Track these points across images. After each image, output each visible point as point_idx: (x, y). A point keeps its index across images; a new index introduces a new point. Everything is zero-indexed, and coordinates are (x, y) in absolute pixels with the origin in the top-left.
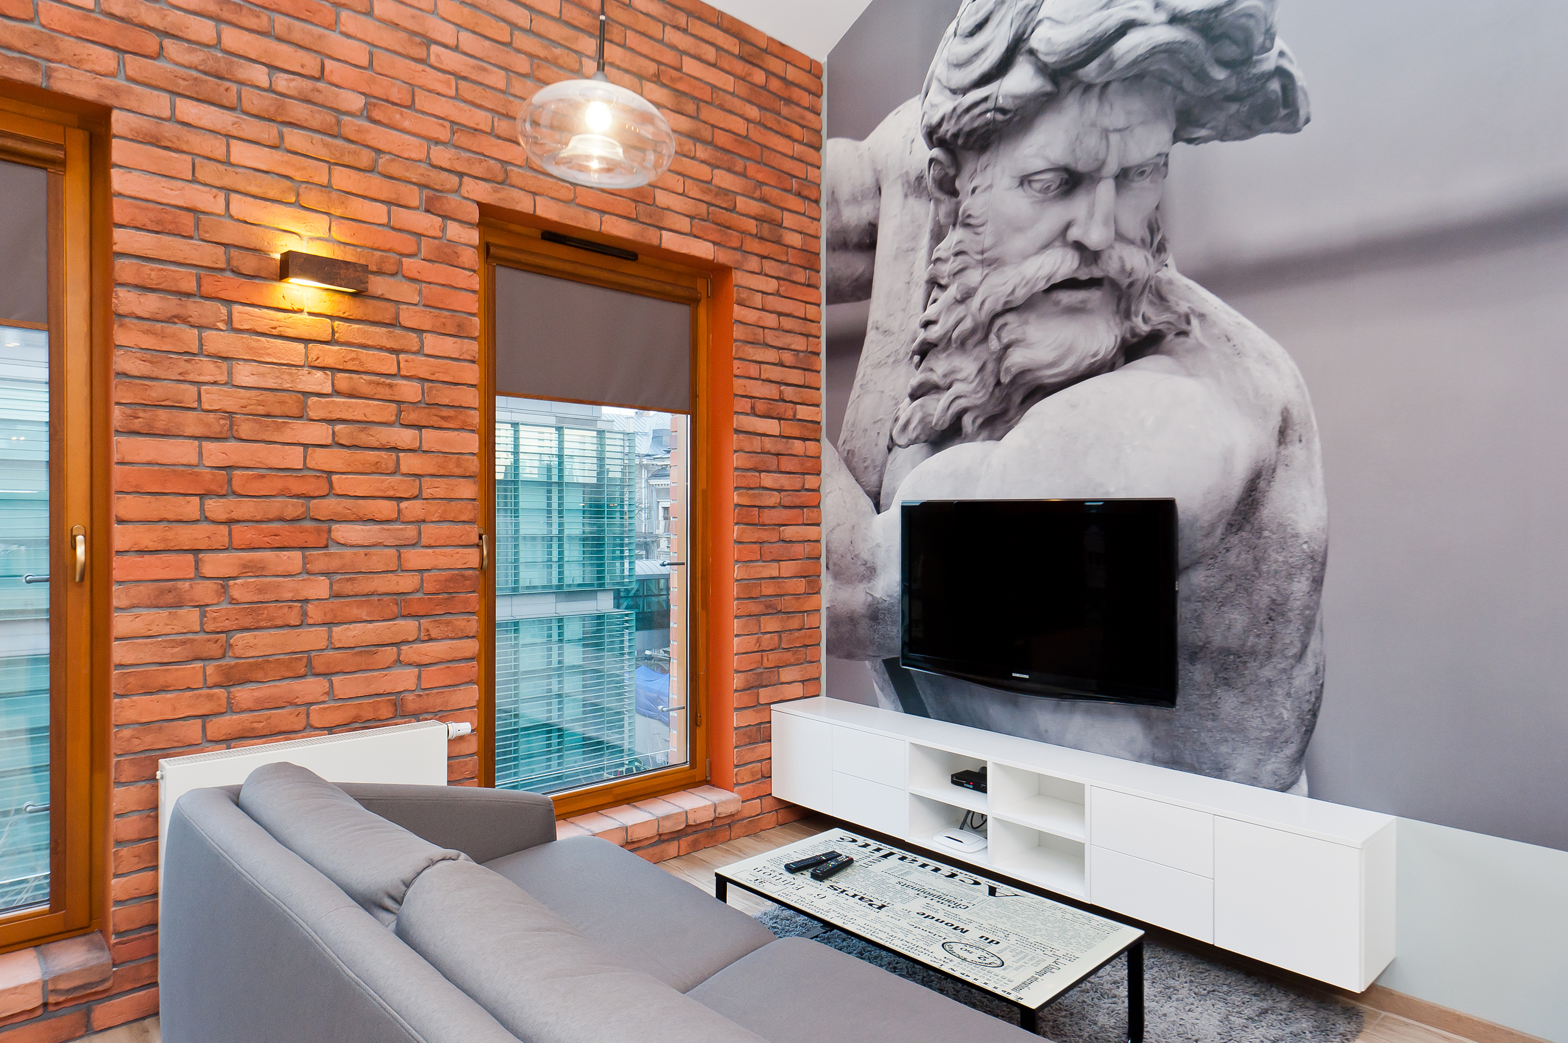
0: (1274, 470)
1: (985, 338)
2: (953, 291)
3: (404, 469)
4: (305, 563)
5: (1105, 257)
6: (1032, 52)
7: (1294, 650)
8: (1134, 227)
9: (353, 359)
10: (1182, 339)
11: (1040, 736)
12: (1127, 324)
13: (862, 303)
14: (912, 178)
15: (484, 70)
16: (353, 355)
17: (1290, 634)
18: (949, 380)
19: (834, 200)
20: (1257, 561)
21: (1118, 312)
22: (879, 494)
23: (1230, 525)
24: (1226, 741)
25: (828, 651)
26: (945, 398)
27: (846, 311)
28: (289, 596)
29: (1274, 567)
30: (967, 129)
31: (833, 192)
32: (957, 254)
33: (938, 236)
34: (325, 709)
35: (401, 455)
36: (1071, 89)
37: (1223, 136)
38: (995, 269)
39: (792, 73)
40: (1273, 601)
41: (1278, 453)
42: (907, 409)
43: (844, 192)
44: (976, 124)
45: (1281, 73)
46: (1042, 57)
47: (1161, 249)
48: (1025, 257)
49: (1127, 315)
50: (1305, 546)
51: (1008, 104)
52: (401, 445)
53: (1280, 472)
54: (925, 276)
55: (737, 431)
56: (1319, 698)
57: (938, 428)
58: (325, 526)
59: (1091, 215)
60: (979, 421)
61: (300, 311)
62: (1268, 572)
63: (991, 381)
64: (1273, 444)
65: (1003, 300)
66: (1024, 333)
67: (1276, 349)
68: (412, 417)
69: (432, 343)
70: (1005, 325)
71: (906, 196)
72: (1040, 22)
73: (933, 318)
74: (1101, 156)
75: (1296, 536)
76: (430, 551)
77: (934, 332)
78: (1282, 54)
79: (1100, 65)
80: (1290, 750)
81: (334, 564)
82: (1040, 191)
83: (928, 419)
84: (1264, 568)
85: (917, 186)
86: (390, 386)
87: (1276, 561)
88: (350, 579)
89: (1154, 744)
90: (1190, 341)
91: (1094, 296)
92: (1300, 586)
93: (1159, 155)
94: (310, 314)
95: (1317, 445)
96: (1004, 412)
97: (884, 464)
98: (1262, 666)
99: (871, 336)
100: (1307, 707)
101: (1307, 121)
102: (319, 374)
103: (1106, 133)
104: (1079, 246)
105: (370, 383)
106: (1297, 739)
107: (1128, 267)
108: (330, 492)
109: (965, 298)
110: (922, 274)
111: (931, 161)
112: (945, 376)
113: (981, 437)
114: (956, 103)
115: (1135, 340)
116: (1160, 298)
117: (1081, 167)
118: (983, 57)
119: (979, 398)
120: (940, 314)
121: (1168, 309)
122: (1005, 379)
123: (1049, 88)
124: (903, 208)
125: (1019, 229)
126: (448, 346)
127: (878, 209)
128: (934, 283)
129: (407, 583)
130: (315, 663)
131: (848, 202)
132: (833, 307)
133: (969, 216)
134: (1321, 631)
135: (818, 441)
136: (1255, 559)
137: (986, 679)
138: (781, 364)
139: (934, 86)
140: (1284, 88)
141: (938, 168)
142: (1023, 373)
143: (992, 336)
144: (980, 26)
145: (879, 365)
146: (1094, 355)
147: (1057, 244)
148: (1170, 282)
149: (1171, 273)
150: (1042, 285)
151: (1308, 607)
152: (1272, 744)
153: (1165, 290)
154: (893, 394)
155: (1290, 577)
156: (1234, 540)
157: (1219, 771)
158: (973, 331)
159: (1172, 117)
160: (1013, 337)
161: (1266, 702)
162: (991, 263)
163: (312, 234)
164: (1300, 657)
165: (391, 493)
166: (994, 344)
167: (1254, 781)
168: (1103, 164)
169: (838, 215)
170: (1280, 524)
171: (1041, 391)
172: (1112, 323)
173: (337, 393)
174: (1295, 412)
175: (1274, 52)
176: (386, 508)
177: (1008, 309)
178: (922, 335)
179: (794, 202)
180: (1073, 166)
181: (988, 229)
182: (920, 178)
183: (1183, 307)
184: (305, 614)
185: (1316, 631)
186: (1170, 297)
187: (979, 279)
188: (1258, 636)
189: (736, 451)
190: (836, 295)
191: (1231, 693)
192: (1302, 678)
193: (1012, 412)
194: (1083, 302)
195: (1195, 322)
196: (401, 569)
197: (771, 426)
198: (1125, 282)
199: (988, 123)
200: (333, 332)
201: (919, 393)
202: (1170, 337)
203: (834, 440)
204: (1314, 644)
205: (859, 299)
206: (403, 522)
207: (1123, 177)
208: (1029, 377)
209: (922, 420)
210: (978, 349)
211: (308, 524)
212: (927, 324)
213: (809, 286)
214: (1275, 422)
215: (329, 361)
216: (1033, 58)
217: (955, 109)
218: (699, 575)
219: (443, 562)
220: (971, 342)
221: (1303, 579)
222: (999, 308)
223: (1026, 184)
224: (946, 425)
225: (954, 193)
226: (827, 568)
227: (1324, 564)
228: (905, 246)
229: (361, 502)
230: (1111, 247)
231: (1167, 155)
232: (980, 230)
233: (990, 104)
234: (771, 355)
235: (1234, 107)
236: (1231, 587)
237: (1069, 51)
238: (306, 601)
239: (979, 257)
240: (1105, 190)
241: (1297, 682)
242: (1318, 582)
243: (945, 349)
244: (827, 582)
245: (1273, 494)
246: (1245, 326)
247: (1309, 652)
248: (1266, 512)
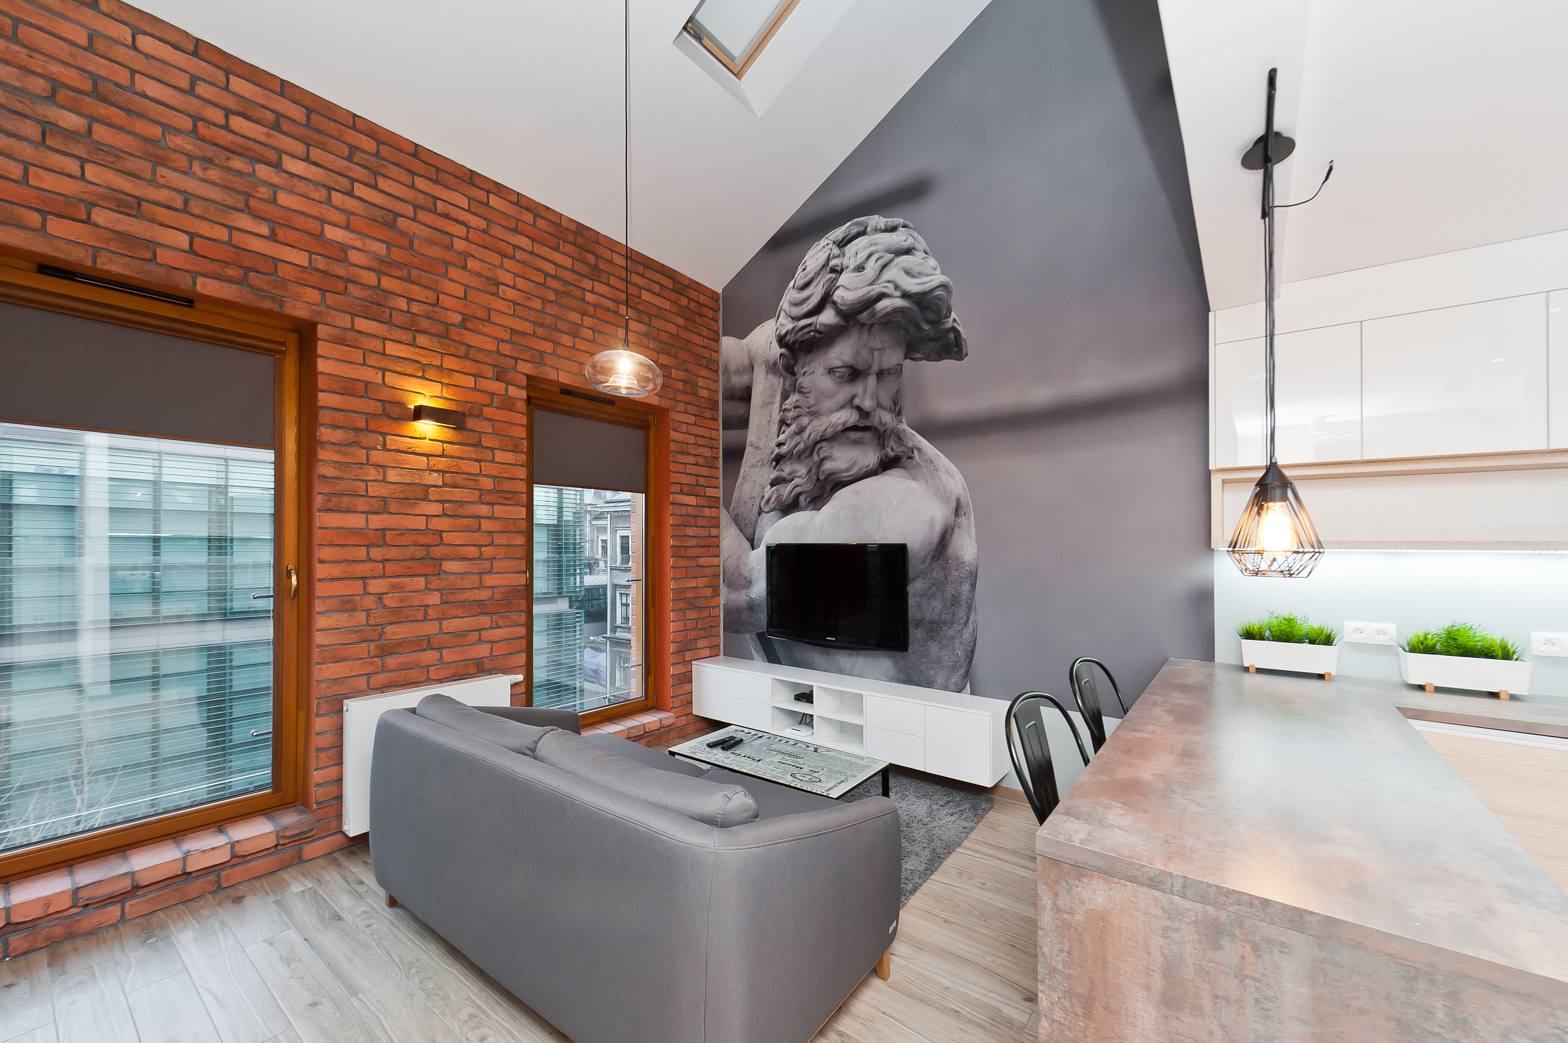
0: (953, 529)
1: (811, 455)
2: (793, 427)
3: (483, 528)
4: (426, 584)
5: (872, 415)
6: (834, 303)
7: (963, 620)
8: (886, 401)
9: (454, 466)
10: (910, 461)
11: (841, 671)
12: (883, 452)
13: (743, 430)
14: (771, 363)
15: (530, 299)
16: (455, 463)
17: (961, 613)
18: (792, 476)
19: (726, 370)
20: (946, 576)
21: (879, 445)
22: (754, 539)
23: (934, 557)
24: (932, 668)
25: (724, 630)
26: (790, 487)
27: (734, 435)
28: (417, 603)
29: (954, 578)
30: (800, 340)
31: (726, 367)
32: (796, 407)
33: (785, 396)
34: (438, 669)
35: (482, 520)
36: (854, 325)
37: (928, 359)
38: (816, 417)
39: (702, 299)
40: (954, 596)
41: (955, 521)
42: (768, 491)
43: (733, 367)
44: (805, 338)
45: (954, 329)
46: (839, 306)
47: (899, 414)
48: (832, 412)
49: (883, 447)
50: (968, 568)
51: (823, 329)
52: (482, 514)
53: (956, 531)
54: (778, 419)
55: (672, 503)
56: (975, 644)
57: (786, 503)
58: (438, 562)
59: (865, 392)
60: (808, 500)
61: (425, 438)
62: (951, 581)
63: (814, 478)
64: (953, 516)
65: (820, 434)
66: (831, 453)
67: (953, 469)
68: (488, 498)
69: (500, 456)
70: (821, 448)
71: (767, 373)
72: (838, 287)
73: (783, 442)
74: (870, 362)
75: (963, 563)
76: (498, 576)
77: (784, 449)
78: (954, 320)
79: (868, 314)
80: (962, 671)
81: (444, 584)
82: (839, 377)
83: (781, 497)
84: (949, 579)
85: (772, 368)
86: (476, 480)
87: (955, 575)
88: (452, 593)
89: (898, 672)
90: (914, 462)
91: (867, 435)
92: (966, 588)
93: (898, 364)
94: (430, 440)
95: (972, 518)
96: (822, 495)
97: (756, 522)
98: (949, 629)
99: (748, 449)
100: (969, 649)
101: (966, 355)
102: (435, 474)
103: (872, 350)
104: (859, 409)
105: (464, 479)
106: (965, 665)
107: (884, 421)
108: (441, 542)
109: (800, 431)
110: (776, 416)
111: (781, 355)
112: (790, 474)
113: (809, 508)
114: (794, 325)
115: (887, 460)
116: (899, 438)
117: (860, 367)
118: (809, 302)
119: (808, 487)
120: (787, 440)
121: (903, 445)
122: (822, 478)
123: (843, 323)
124: (766, 379)
125: (829, 397)
126: (509, 457)
127: (752, 379)
128: (783, 423)
129: (485, 595)
130: (432, 641)
131: (735, 373)
132: (727, 431)
133: (802, 387)
134: (976, 610)
135: (718, 508)
136: (945, 574)
137: (811, 641)
138: (697, 464)
139: (782, 314)
140: (956, 337)
141: (785, 359)
142: (832, 474)
143: (815, 453)
144: (806, 285)
145: (754, 466)
146: (867, 467)
147: (848, 406)
148: (904, 431)
149: (904, 426)
150: (840, 428)
151: (969, 599)
152: (953, 669)
153: (901, 435)
154: (761, 483)
155: (961, 583)
156: (935, 565)
157: (929, 684)
158: (804, 450)
159: (904, 346)
160: (826, 455)
161: (951, 648)
162: (815, 414)
163: (431, 394)
164: (966, 624)
165: (476, 543)
166: (816, 458)
167: (945, 688)
168: (871, 366)
169: (728, 380)
170: (956, 557)
171: (841, 484)
172: (876, 450)
173: (445, 485)
174: (962, 500)
175: (951, 319)
176: (473, 551)
177: (823, 440)
178: (777, 451)
179: (704, 372)
180: (855, 366)
181: (812, 395)
182: (775, 364)
183: (910, 444)
184: (426, 614)
185: (973, 610)
186: (904, 439)
187: (808, 422)
188: (947, 613)
189: (671, 515)
190: (727, 425)
191: (935, 644)
192: (967, 635)
193: (826, 495)
194: (860, 438)
195: (916, 452)
196: (481, 586)
197: (692, 500)
198: (882, 429)
199: (812, 338)
200: (444, 450)
201: (776, 483)
202: (904, 459)
203: (727, 508)
204: (972, 618)
205: (741, 428)
206: (483, 559)
207: (881, 374)
208: (834, 477)
209: (777, 498)
210: (807, 460)
211: (429, 562)
212: (779, 445)
213: (713, 419)
214: (953, 505)
215: (441, 467)
216: (834, 306)
217: (794, 328)
218: (650, 587)
219: (505, 582)
220: (803, 456)
221: (967, 584)
222: (818, 438)
223: (832, 372)
224: (790, 501)
225: (793, 374)
226: (724, 581)
227: (976, 577)
228: (767, 401)
229: (460, 548)
230: (875, 410)
231: (902, 365)
232: (808, 395)
233: (812, 328)
234: (691, 459)
235: (933, 345)
236: (934, 589)
237: (853, 304)
238: (427, 606)
239: (808, 410)
240: (872, 380)
241: (964, 637)
242: (973, 586)
243: (789, 460)
244: (723, 590)
245: (953, 542)
246: (939, 456)
247: (970, 621)
248: (950, 551)
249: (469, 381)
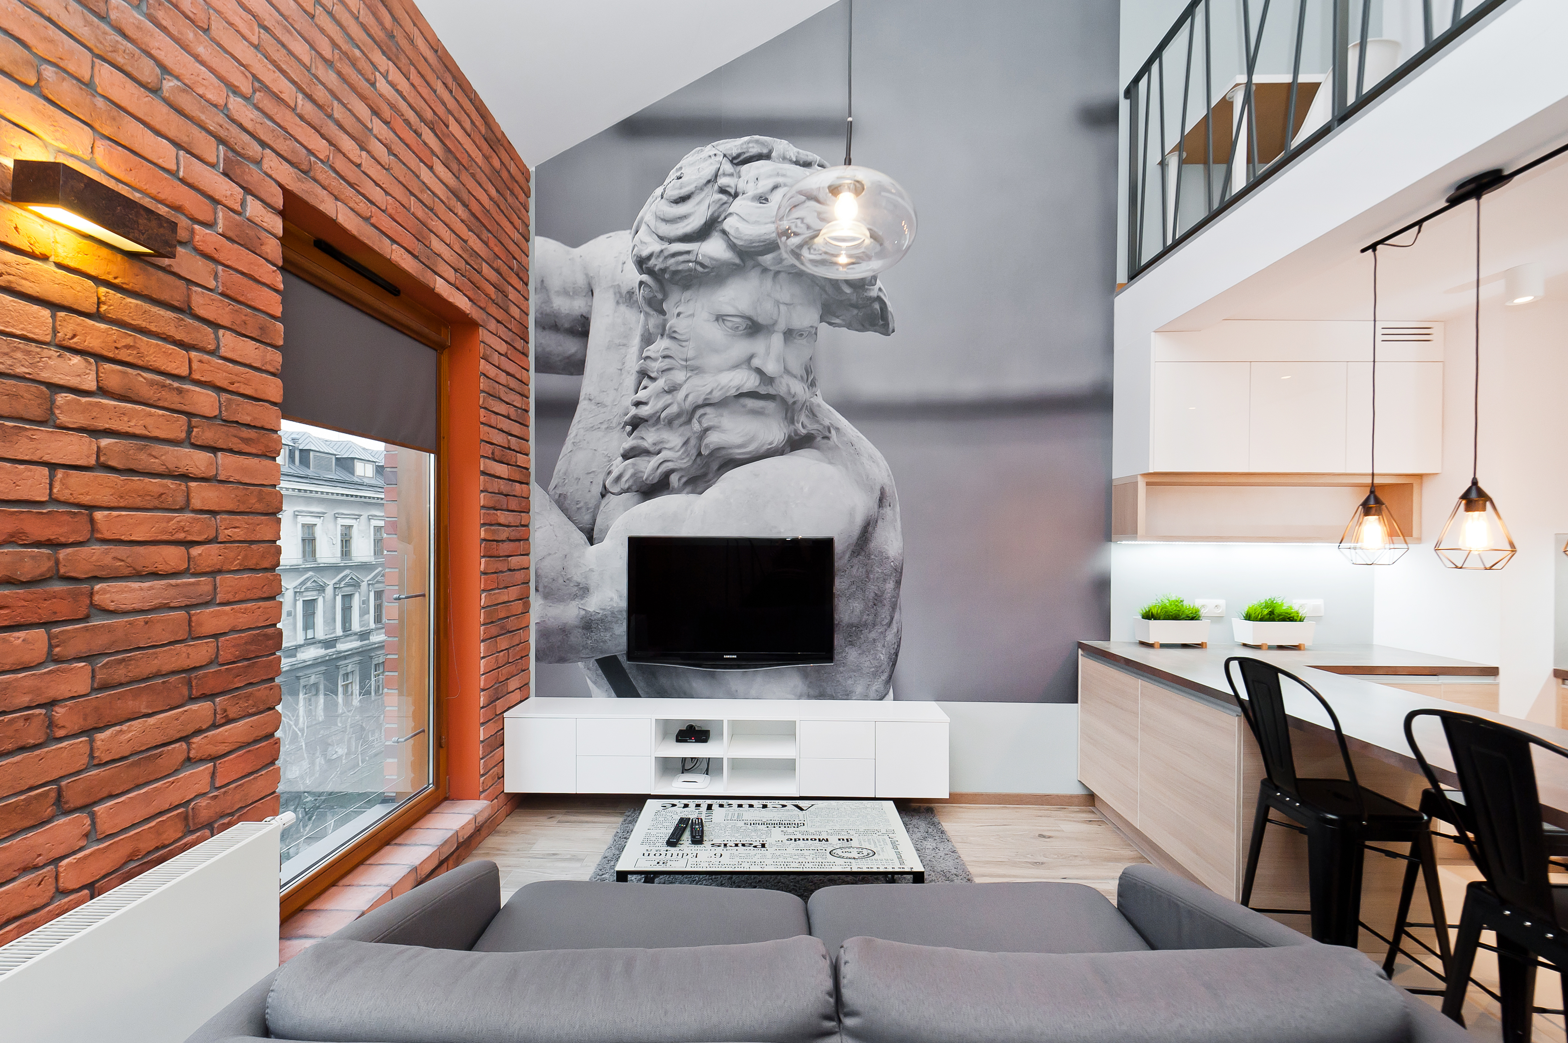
0: (877, 522)
1: (689, 421)
2: (661, 383)
3: (196, 503)
4: (51, 647)
5: (777, 381)
6: (724, 232)
7: (886, 621)
8: (796, 367)
9: (128, 347)
10: (826, 441)
11: (732, 695)
12: (792, 427)
13: (575, 377)
14: (624, 291)
16: (129, 341)
17: (885, 613)
18: (658, 448)
19: (543, 286)
20: (868, 572)
21: (786, 418)
22: (593, 530)
23: (853, 552)
24: (851, 677)
26: (654, 461)
28: (25, 700)
29: (877, 575)
30: (673, 268)
31: (542, 281)
32: (665, 357)
33: (648, 340)
34: (83, 858)
35: (193, 484)
36: (754, 267)
37: (849, 326)
38: (697, 374)
40: (876, 594)
41: (879, 512)
42: (619, 465)
43: (555, 283)
44: (680, 267)
45: (879, 299)
46: (731, 237)
47: (813, 384)
48: (721, 371)
49: (792, 421)
50: (892, 564)
51: (707, 262)
52: (194, 471)
53: (879, 523)
54: (637, 368)
56: (899, 646)
57: (648, 482)
58: (85, 586)
59: (768, 353)
60: (684, 480)
61: (44, 258)
62: (874, 579)
63: (694, 452)
64: (876, 506)
65: (703, 397)
66: (720, 422)
67: (878, 454)
68: (206, 434)
69: (229, 343)
70: (705, 414)
71: (618, 303)
72: (730, 214)
73: (644, 400)
74: (775, 317)
75: (888, 558)
76: (227, 608)
77: (644, 411)
78: (880, 289)
79: (774, 258)
80: (884, 677)
81: (99, 643)
82: (731, 329)
83: (640, 475)
84: (871, 576)
85: (628, 298)
86: (180, 391)
87: (877, 572)
88: (123, 660)
89: (809, 687)
90: (831, 443)
91: (770, 406)
92: (890, 585)
93: (812, 327)
94: (59, 266)
95: (898, 509)
96: (705, 475)
97: (597, 507)
98: (870, 632)
99: (582, 405)
100: (893, 651)
101: (893, 331)
102: (76, 360)
103: (777, 303)
104: (759, 371)
105: (152, 383)
106: (888, 670)
107: (793, 391)
108: (95, 537)
109: (672, 390)
110: (633, 365)
111: (641, 283)
112: (655, 444)
113: (685, 491)
114: (663, 247)
115: (797, 438)
116: (813, 414)
117: (761, 320)
118: (686, 222)
119: (684, 463)
120: (650, 398)
121: (818, 422)
122: (705, 452)
123: (737, 261)
124: (615, 312)
125: (716, 351)
126: (249, 350)
127: (591, 306)
128: (643, 374)
129: (200, 652)
130: (67, 795)
131: (558, 293)
133: (675, 332)
134: (900, 609)
136: (867, 571)
138: (508, 417)
139: (643, 228)
140: (881, 309)
141: (648, 290)
142: (719, 449)
143: (695, 421)
144: (682, 199)
145: (592, 428)
146: (770, 444)
147: (744, 366)
148: (819, 406)
149: (819, 400)
150: (733, 392)
151: (894, 597)
152: (875, 675)
153: (816, 410)
154: (606, 453)
155: (885, 580)
156: (855, 561)
157: (847, 696)
158: (678, 415)
159: (819, 306)
160: (711, 424)
161: (872, 652)
162: (695, 369)
163: (63, 146)
164: (890, 624)
165: (181, 536)
166: (696, 426)
167: (865, 697)
168: (775, 323)
169: (548, 301)
170: (879, 551)
171: (732, 463)
172: (782, 425)
173: (102, 391)
174: (887, 490)
175: (876, 287)
176: (173, 557)
177: (706, 404)
178: (633, 411)
180: (755, 318)
181: (691, 345)
182: (631, 293)
183: (827, 422)
184: (51, 724)
185: (898, 609)
186: (819, 415)
187: (684, 378)
188: (868, 615)
189: (482, 491)
190: (545, 365)
191: (854, 649)
192: (890, 637)
193: (710, 476)
194: (762, 408)
195: (833, 432)
196: (192, 636)
197: (502, 470)
198: (791, 401)
199: (690, 270)
200: (99, 303)
201: (631, 454)
202: (819, 439)
204: (896, 617)
206: (194, 575)
207: (789, 334)
208: (724, 452)
209: (633, 475)
210: (682, 428)
211: (58, 587)
212: (638, 404)
213: (523, 353)
214: (877, 494)
215: (93, 343)
216: (725, 236)
217: (662, 251)
218: (442, 606)
219: (243, 621)
220: (677, 423)
221: (891, 582)
222: (700, 402)
223: (721, 320)
224: (655, 481)
225: (663, 312)
226: (537, 590)
227: (901, 573)
228: (617, 341)
229: (141, 549)
230: (781, 376)
231: (816, 328)
232: (684, 344)
233: (692, 257)
234: (502, 408)
235: (855, 312)
236: (854, 588)
237: (752, 242)
238: (52, 703)
239: (684, 363)
240: (777, 340)
241: (888, 639)
242: (898, 583)
243: (654, 425)
244: (536, 603)
245: (876, 535)
246: (862, 439)
247: (894, 622)
248: (872, 545)
249: (165, 153)
